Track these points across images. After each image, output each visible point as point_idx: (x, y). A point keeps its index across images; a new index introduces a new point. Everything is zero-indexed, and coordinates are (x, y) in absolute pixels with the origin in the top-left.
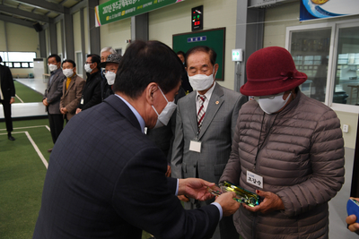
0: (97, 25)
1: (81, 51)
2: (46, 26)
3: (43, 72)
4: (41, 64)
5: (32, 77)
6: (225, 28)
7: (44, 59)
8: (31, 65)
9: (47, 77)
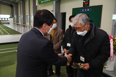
0: (37, 5)
1: (28, 15)
2: (14, 6)
3: (13, 22)
4: (12, 19)
5: (9, 23)
6: (102, 5)
7: (13, 17)
8: (8, 19)
9: (14, 24)
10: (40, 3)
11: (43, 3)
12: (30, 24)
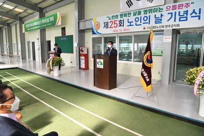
0: (23, 32)
1: (15, 43)
6: (73, 35)
10: (26, 30)
11: (29, 31)
12: (18, 54)
